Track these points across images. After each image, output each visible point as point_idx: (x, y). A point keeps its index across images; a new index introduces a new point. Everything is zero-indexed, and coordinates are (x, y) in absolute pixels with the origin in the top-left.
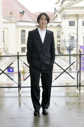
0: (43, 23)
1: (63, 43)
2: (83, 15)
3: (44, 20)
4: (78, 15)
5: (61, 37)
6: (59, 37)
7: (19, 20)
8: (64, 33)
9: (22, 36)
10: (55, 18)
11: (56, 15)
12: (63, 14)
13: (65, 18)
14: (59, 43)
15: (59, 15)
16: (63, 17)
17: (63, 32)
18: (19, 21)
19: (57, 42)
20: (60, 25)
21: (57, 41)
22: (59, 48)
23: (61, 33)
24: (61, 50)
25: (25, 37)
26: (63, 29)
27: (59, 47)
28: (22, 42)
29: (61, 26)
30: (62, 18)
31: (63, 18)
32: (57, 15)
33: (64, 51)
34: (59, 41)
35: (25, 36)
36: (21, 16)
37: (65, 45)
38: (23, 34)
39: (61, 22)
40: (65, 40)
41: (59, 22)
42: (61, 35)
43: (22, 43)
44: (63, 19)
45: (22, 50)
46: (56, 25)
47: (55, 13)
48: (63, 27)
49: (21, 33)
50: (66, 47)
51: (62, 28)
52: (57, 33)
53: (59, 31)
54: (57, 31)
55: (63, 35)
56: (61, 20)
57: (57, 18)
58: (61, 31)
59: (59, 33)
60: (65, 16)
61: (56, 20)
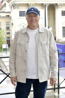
2: (34, 4)
4: (29, 4)
5: (10, 29)
6: (8, 29)
8: (14, 24)
10: (2, 7)
11: (3, 4)
13: (15, 7)
14: (8, 36)
15: (7, 4)
17: (12, 23)
19: (6, 34)
20: (9, 16)
21: (6, 33)
22: (8, 41)
27: (8, 39)
29: (10, 17)
30: (11, 8)
31: (13, 7)
32: (5, 4)
39: (10, 12)
41: (8, 12)
44: (13, 9)
47: (2, 2)
51: (11, 18)
52: (7, 25)
53: (8, 22)
54: (6, 22)
55: (13, 26)
56: (11, 10)
57: (6, 7)
58: (11, 22)
59: (9, 25)
60: (15, 5)
61: (4, 9)
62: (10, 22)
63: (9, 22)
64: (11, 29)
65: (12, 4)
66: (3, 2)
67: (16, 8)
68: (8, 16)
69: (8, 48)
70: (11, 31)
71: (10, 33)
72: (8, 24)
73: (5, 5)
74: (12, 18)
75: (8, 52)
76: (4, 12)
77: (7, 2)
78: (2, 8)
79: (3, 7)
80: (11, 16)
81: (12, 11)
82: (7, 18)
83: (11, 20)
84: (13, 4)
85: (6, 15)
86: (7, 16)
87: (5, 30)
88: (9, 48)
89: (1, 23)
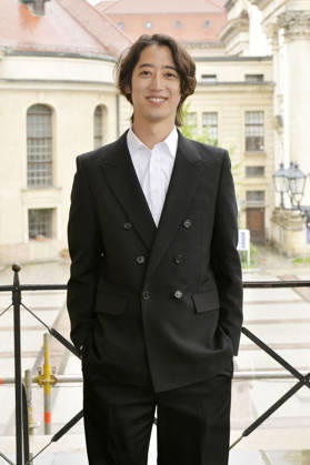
0: (152, 93)
1: (280, 184)
3: (159, 73)
5: (266, 147)
6: (257, 148)
7: (13, 44)
8: (286, 121)
9: (31, 139)
10: (231, 30)
11: (235, 13)
12: (282, 10)
13: (295, 30)
14: (256, 183)
15: (256, 15)
16: (279, 25)
17: (279, 118)
18: (19, 53)
19: (243, 175)
20: (260, 77)
21: (243, 170)
22: (256, 215)
23: (267, 120)
24: (268, 223)
25: (50, 150)
26: (280, 96)
27: (254, 204)
28: (30, 175)
29: (267, 84)
30: (276, 33)
31: (282, 31)
32: (245, 15)
33: (289, 233)
34: (260, 171)
35: (50, 139)
36: (27, 22)
37: (297, 197)
38: (39, 131)
39: (269, 58)
40: (295, 166)
41: (259, 59)
42: (267, 132)
43: (31, 183)
44: (282, 39)
45: (31, 227)
46: (236, 73)
47: (230, 5)
48: (283, 87)
49: (28, 124)
50: (299, 208)
51: (272, 92)
52: (247, 125)
53: (254, 112)
54: (248, 113)
55: (280, 133)
56: (271, 47)
57: (247, 31)
58: (272, 111)
59: (259, 125)
60: (293, 20)
61: (239, 43)
62: (266, 109)
63: (263, 112)
64: (273, 148)
65: (279, 17)
66: (233, 5)
67: (298, 34)
68: (255, 80)
69: (252, 252)
70: (273, 159)
71: (266, 169)
72: (256, 122)
73: (245, 21)
74: (276, 89)
75: (250, 270)
76: (237, 58)
77: (255, 7)
78: (231, 36)
79: (235, 31)
80: (275, 80)
81: (278, 50)
82: (249, 88)
83: (271, 98)
84: (284, 14)
85: (247, 76)
86: (250, 80)
87: (237, 151)
88: (255, 249)
89: (220, 115)
